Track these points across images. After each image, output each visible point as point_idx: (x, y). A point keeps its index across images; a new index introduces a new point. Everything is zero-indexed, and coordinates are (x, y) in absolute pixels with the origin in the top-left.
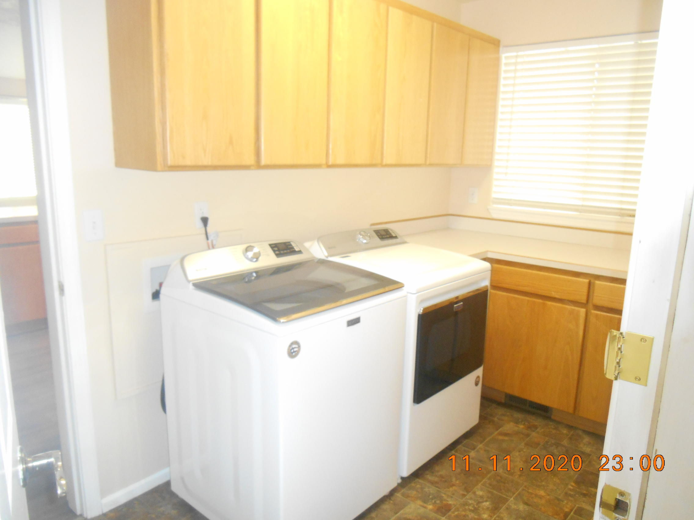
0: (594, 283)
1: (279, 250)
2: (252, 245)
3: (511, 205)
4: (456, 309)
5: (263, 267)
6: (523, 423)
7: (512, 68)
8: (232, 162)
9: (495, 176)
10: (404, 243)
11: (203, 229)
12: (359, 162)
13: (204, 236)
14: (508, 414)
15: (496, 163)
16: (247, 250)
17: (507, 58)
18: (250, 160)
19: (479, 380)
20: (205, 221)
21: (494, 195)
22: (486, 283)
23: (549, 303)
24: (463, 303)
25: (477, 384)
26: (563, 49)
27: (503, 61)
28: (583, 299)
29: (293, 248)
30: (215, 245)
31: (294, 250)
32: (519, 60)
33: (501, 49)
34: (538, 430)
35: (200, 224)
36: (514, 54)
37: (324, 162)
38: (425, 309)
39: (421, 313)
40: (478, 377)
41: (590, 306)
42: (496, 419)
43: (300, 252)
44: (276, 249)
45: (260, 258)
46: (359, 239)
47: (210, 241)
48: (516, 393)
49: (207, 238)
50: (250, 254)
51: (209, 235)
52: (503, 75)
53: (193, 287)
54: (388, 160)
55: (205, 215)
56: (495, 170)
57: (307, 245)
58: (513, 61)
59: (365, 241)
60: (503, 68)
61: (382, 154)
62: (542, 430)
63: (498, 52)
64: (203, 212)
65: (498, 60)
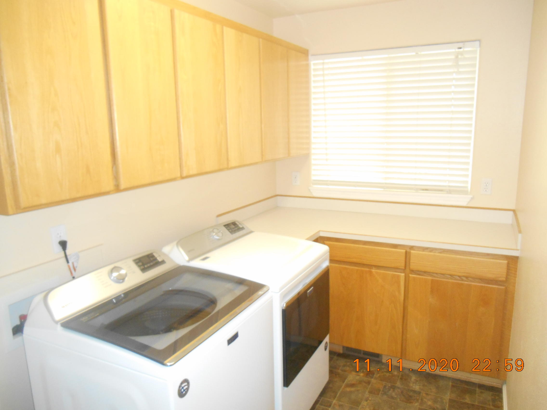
0: (410, 253)
1: (143, 265)
2: (117, 265)
3: (328, 185)
4: (309, 295)
5: (130, 287)
6: (362, 371)
7: (321, 72)
8: (91, 192)
9: (313, 162)
10: (251, 232)
11: (63, 253)
12: (208, 170)
13: (64, 260)
14: (348, 364)
15: (313, 151)
16: (112, 271)
17: (314, 64)
18: (109, 185)
19: (327, 345)
20: (63, 244)
21: (313, 178)
22: (326, 264)
23: (374, 270)
24: (313, 287)
25: (326, 349)
26: (360, 58)
27: (312, 67)
28: (402, 265)
29: (156, 259)
30: (76, 267)
31: (157, 261)
32: (326, 66)
33: (310, 57)
34: (375, 376)
35: (59, 248)
36: (321, 61)
37: (179, 175)
38: (287, 304)
39: (284, 308)
40: (326, 343)
41: (408, 270)
42: (339, 371)
43: (163, 262)
44: (140, 264)
45: (126, 279)
46: (213, 237)
47: (70, 264)
48: (353, 345)
49: (68, 261)
50: (115, 274)
51: (68, 257)
52: (312, 79)
53: (62, 328)
54: (233, 163)
55: (64, 238)
56: (313, 157)
57: (166, 250)
58: (321, 67)
59: (217, 238)
60: (312, 73)
61: (228, 159)
62: (378, 375)
63: (307, 60)
64: (60, 236)
65: (308, 66)
